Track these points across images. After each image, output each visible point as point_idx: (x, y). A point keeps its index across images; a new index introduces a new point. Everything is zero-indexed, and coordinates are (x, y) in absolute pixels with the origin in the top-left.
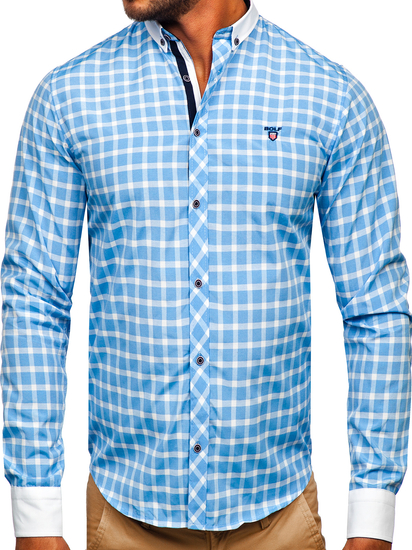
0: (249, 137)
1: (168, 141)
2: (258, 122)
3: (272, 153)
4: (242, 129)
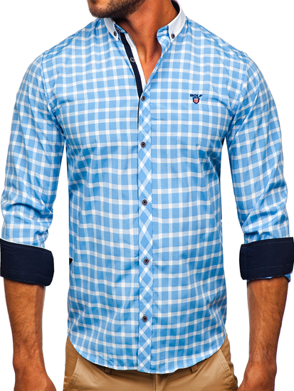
0: (180, 101)
1: (123, 103)
2: (185, 91)
3: (196, 112)
4: (175, 96)
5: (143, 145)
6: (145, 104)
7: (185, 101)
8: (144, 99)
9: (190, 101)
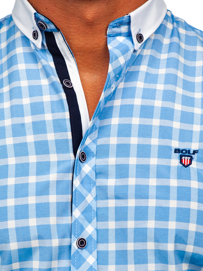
0: (154, 161)
1: (43, 168)
2: (165, 142)
3: (184, 183)
4: (144, 151)
5: (82, 243)
6: (87, 168)
7: (164, 162)
8: (83, 157)
9: (175, 162)
